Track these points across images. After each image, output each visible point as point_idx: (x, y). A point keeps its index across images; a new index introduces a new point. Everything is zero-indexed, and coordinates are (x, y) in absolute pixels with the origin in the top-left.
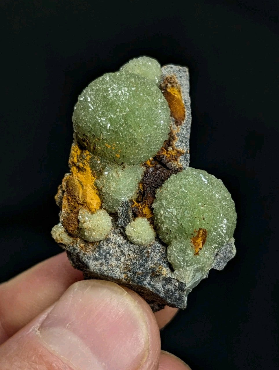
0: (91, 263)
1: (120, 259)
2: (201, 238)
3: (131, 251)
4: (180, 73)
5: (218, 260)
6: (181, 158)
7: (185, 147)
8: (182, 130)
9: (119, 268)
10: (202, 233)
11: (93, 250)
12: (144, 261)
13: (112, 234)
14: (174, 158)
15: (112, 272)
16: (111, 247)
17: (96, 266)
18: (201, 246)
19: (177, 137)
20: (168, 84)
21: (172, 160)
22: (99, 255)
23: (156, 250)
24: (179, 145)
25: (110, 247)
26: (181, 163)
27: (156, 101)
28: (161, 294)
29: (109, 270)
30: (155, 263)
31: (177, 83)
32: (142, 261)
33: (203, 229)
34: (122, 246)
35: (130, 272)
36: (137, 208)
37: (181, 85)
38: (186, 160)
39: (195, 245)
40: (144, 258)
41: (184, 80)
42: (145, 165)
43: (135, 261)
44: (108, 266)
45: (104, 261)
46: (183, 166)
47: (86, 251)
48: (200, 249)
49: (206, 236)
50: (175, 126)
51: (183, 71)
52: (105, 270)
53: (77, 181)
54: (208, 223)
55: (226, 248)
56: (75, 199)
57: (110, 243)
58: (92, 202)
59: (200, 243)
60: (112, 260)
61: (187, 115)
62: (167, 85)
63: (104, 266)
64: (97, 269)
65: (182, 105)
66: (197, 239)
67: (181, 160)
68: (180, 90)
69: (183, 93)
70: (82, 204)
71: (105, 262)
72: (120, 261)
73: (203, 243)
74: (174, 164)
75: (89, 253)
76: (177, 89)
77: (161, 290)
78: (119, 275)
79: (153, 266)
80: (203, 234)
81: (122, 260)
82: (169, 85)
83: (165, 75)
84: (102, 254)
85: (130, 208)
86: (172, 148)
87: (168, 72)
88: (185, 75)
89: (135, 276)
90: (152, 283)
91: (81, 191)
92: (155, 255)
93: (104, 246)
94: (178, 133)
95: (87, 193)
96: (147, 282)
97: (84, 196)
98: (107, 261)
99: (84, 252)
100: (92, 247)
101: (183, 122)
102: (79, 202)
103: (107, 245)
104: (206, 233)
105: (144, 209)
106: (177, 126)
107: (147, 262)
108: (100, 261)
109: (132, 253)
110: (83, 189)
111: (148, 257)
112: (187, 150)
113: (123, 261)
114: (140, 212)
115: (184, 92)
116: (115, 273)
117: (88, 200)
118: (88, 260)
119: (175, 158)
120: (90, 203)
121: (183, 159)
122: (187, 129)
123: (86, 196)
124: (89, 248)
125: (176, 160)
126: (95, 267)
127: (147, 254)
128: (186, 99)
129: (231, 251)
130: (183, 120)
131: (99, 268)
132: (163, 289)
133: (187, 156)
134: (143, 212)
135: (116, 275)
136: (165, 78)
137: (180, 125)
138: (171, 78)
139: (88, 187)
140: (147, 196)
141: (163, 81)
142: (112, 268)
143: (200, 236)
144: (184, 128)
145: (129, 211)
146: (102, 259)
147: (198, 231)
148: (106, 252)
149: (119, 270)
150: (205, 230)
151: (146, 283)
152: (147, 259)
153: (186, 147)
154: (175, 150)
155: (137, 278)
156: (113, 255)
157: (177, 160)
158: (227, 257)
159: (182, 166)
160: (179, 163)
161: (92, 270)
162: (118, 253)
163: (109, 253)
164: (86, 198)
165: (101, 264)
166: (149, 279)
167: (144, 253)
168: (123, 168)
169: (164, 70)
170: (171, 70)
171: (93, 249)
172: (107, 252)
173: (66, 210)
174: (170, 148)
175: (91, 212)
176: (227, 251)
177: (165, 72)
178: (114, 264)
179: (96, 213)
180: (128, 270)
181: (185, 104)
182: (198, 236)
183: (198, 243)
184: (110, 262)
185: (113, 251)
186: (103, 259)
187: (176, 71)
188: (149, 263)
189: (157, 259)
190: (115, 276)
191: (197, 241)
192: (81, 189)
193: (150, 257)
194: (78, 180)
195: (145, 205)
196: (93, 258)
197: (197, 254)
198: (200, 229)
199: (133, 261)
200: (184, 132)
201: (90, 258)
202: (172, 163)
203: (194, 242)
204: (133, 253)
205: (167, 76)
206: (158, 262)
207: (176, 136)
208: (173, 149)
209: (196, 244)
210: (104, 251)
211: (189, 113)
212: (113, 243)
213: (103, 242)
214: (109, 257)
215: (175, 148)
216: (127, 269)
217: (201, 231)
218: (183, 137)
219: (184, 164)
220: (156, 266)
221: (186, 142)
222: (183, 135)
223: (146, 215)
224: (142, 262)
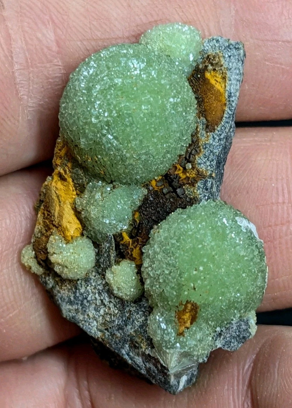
0: (64, 306)
1: (100, 310)
2: (189, 313)
3: (112, 304)
4: (229, 49)
5: (228, 339)
6: (199, 184)
7: (209, 168)
8: (213, 139)
9: (97, 322)
10: (191, 307)
11: (69, 289)
12: (123, 323)
13: (94, 274)
14: (190, 182)
15: (87, 324)
16: (90, 290)
17: (70, 311)
18: (188, 324)
19: (202, 150)
20: (208, 66)
21: (187, 184)
22: (75, 297)
23: (140, 311)
24: (202, 163)
25: (89, 292)
26: (199, 190)
27: (163, 102)
28: (142, 371)
29: (85, 321)
30: (136, 330)
31: (222, 66)
32: (122, 321)
33: (192, 302)
34: (102, 294)
35: (108, 331)
36: (126, 246)
37: (229, 69)
38: (205, 188)
39: (180, 322)
40: (124, 319)
41: (234, 61)
42: (146, 186)
43: (115, 319)
44: (84, 315)
45: (81, 307)
46: (200, 196)
47: (61, 288)
48: (188, 328)
49: (196, 312)
50: (204, 132)
51: (235, 48)
52: (80, 320)
53: (54, 192)
54: (200, 295)
55: (239, 326)
56: (51, 217)
57: (90, 285)
58: (68, 227)
59: (187, 321)
60: (90, 309)
61: (226, 117)
62: (206, 67)
63: (80, 315)
64: (71, 315)
65: (224, 100)
66: (184, 315)
67: (199, 186)
68: (225, 76)
69: (230, 80)
70: (57, 225)
71: (82, 309)
72: (99, 312)
73: (192, 320)
74: (188, 190)
75: (64, 292)
76: (221, 75)
77: (142, 366)
78: (95, 332)
79: (132, 333)
80: (192, 310)
81: (102, 312)
82: (210, 67)
83: (208, 50)
84: (78, 298)
85: (113, 247)
86: (192, 165)
87: (212, 47)
88: (236, 54)
89: (113, 338)
90: (131, 354)
91: (57, 208)
92: (137, 318)
93: (81, 287)
94: (205, 144)
95: (65, 212)
96: (126, 352)
97: (61, 216)
98: (84, 309)
99: (58, 289)
100: (69, 284)
101: (218, 127)
102: (54, 222)
103: (86, 286)
104: (196, 308)
105: (134, 250)
106: (207, 132)
107: (126, 326)
108: (75, 307)
109: (113, 306)
110: (60, 205)
111: (129, 318)
112: (211, 172)
113: (103, 314)
114: (129, 253)
115: (232, 79)
116: (91, 328)
117: (65, 223)
118: (61, 301)
119: (192, 182)
120: (67, 227)
121: (202, 186)
122: (220, 140)
123: (63, 217)
124: (65, 284)
125: (193, 184)
126: (69, 313)
127: (128, 314)
128: (232, 91)
129: (247, 329)
130: (217, 125)
131: (74, 315)
132: (144, 365)
133: (208, 183)
134: (132, 255)
135: (92, 331)
136: (206, 55)
137: (211, 132)
138: (214, 57)
139: (66, 205)
140: (142, 231)
141: (202, 60)
142: (88, 320)
143: (187, 311)
144: (215, 136)
145: (111, 250)
146: (77, 304)
147: (184, 304)
148: (83, 296)
149: (96, 325)
150: (196, 304)
151: (124, 353)
152: (127, 321)
153: (211, 167)
154: (195, 169)
155: (115, 342)
156: (91, 302)
157: (194, 186)
158: (241, 336)
159: (198, 197)
160: (195, 191)
161: (65, 316)
162: (97, 301)
163: (86, 298)
164: (62, 219)
165: (77, 311)
166: (128, 348)
167: (125, 311)
168: (112, 188)
169: (207, 42)
170: (217, 45)
171: (70, 287)
172: (85, 297)
173: (40, 228)
174: (189, 166)
175: (66, 241)
176: (240, 330)
177: (208, 46)
178: (92, 314)
179: (72, 243)
180: (106, 328)
181: (228, 98)
182: (184, 310)
183: (184, 319)
184: (87, 310)
185: (92, 297)
186: (79, 305)
187: (223, 47)
188: (129, 327)
189: (139, 325)
190: (90, 332)
191: (183, 317)
192: (58, 205)
193: (131, 319)
194: (56, 193)
195: (136, 245)
196: (67, 300)
197: (181, 334)
198: (187, 302)
199: (112, 317)
200: (214, 143)
201: (64, 299)
202: (187, 189)
203: (179, 318)
204: (115, 307)
205: (210, 54)
206: (139, 329)
207: (201, 147)
208: (193, 168)
209: (181, 320)
210: (81, 294)
211: (230, 115)
212: (92, 286)
213: (82, 282)
214: (86, 304)
215: (197, 166)
216: (105, 326)
217: (189, 306)
218: (211, 151)
219: (201, 193)
220: (136, 334)
221: (213, 160)
222: (211, 149)
223: (135, 258)
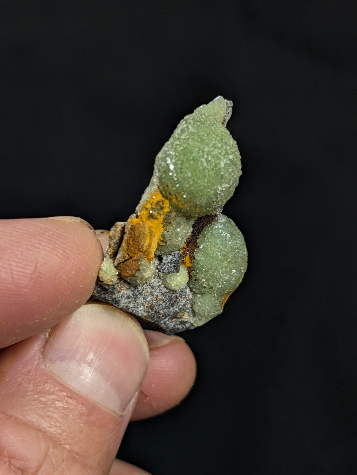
0: (122, 301)
1: (147, 298)
9: (144, 307)
12: (170, 305)
15: (136, 309)
22: (133, 294)
23: (183, 296)
29: (135, 307)
30: (180, 308)
35: (152, 311)
38: (221, 207)
40: (172, 302)
43: (161, 303)
44: (135, 303)
46: (217, 213)
47: (121, 290)
52: (131, 307)
56: (139, 246)
60: (140, 299)
63: (132, 304)
64: (125, 305)
71: (134, 300)
72: (146, 300)
75: (124, 291)
78: (142, 313)
79: (177, 311)
81: (149, 299)
84: (135, 294)
89: (156, 315)
91: (148, 241)
92: (181, 300)
95: (153, 243)
97: (149, 246)
102: (141, 250)
105: (185, 258)
107: (173, 306)
108: (131, 300)
110: (150, 239)
111: (175, 301)
113: (149, 301)
116: (139, 311)
117: (151, 249)
118: (121, 298)
120: (151, 251)
123: (151, 246)
124: (125, 286)
127: (175, 299)
131: (127, 305)
132: (173, 327)
134: (184, 261)
139: (154, 237)
140: (191, 244)
146: (133, 298)
148: (139, 292)
151: (163, 322)
152: (174, 303)
155: (157, 317)
156: (143, 294)
163: (141, 293)
165: (130, 302)
166: (167, 320)
167: (172, 297)
171: (128, 288)
175: (149, 261)
178: (141, 302)
184: (138, 300)
188: (175, 307)
189: (182, 305)
190: (139, 314)
192: (148, 238)
193: (177, 302)
194: (149, 230)
196: (126, 296)
199: (159, 302)
201: (124, 296)
206: (183, 307)
214: (139, 297)
216: (151, 308)
219: (218, 211)
220: (180, 311)
223: (185, 263)
224: (169, 306)
